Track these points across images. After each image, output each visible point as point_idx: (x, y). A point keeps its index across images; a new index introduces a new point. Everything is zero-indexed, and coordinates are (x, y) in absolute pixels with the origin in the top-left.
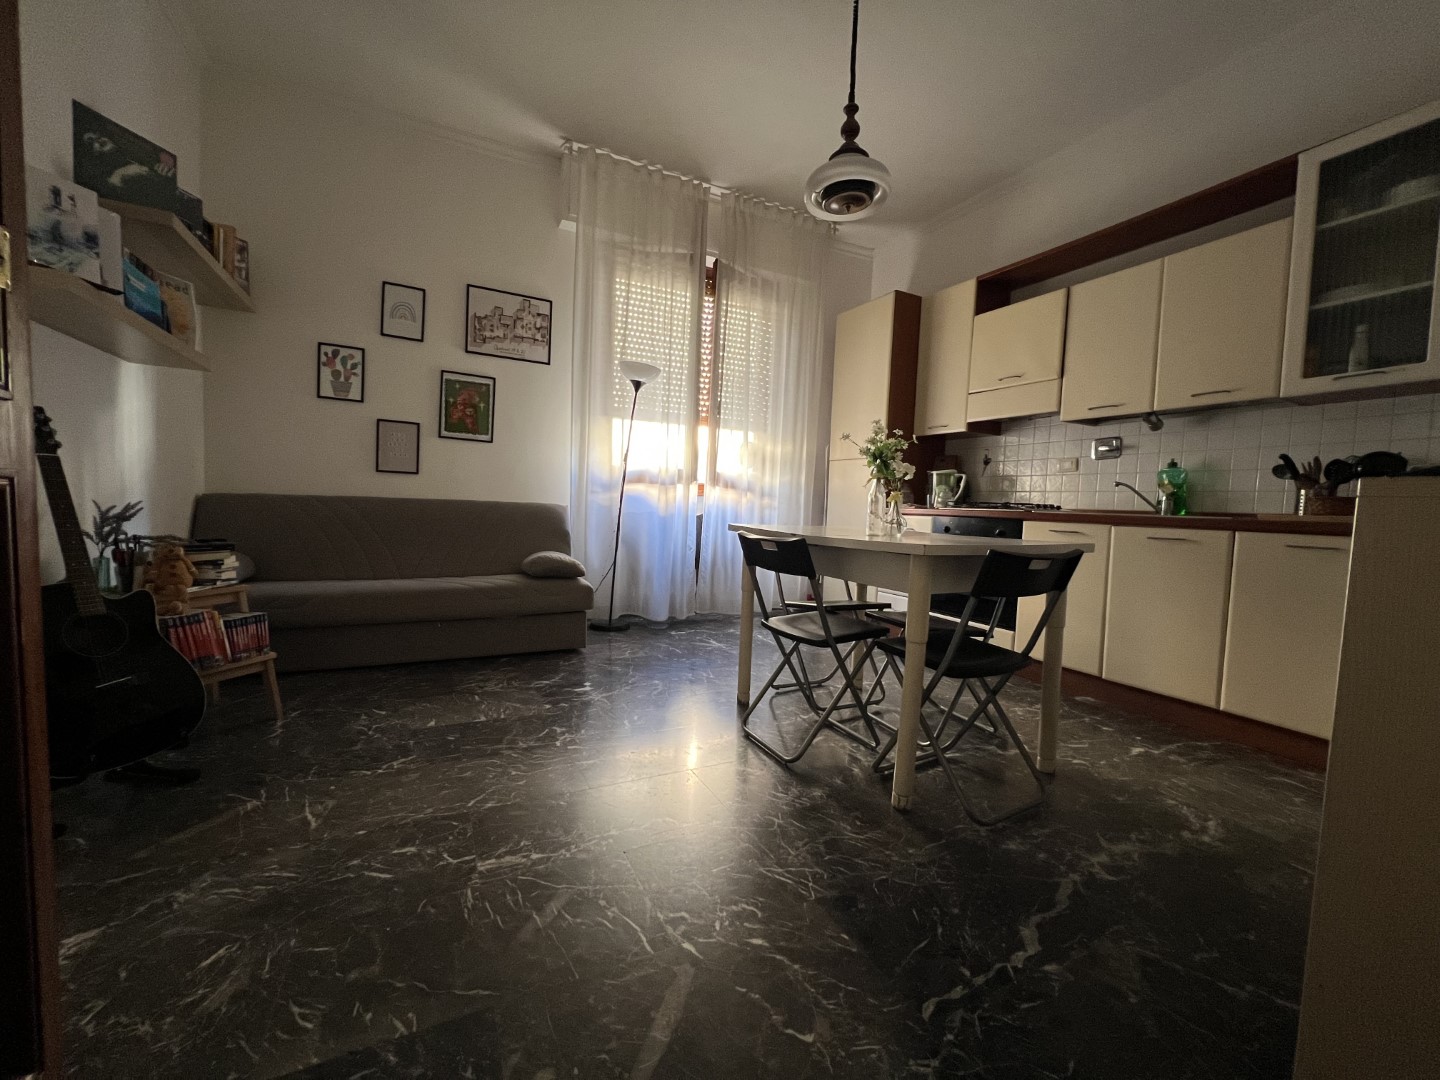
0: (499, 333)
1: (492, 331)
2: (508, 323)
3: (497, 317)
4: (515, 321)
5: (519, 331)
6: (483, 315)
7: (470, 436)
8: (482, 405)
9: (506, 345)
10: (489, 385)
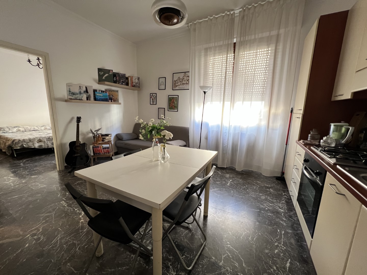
0: (179, 84)
1: (178, 83)
2: (181, 81)
3: (179, 79)
4: (182, 80)
5: (184, 82)
6: (176, 80)
7: (173, 110)
8: (176, 102)
9: (181, 86)
10: (177, 97)
